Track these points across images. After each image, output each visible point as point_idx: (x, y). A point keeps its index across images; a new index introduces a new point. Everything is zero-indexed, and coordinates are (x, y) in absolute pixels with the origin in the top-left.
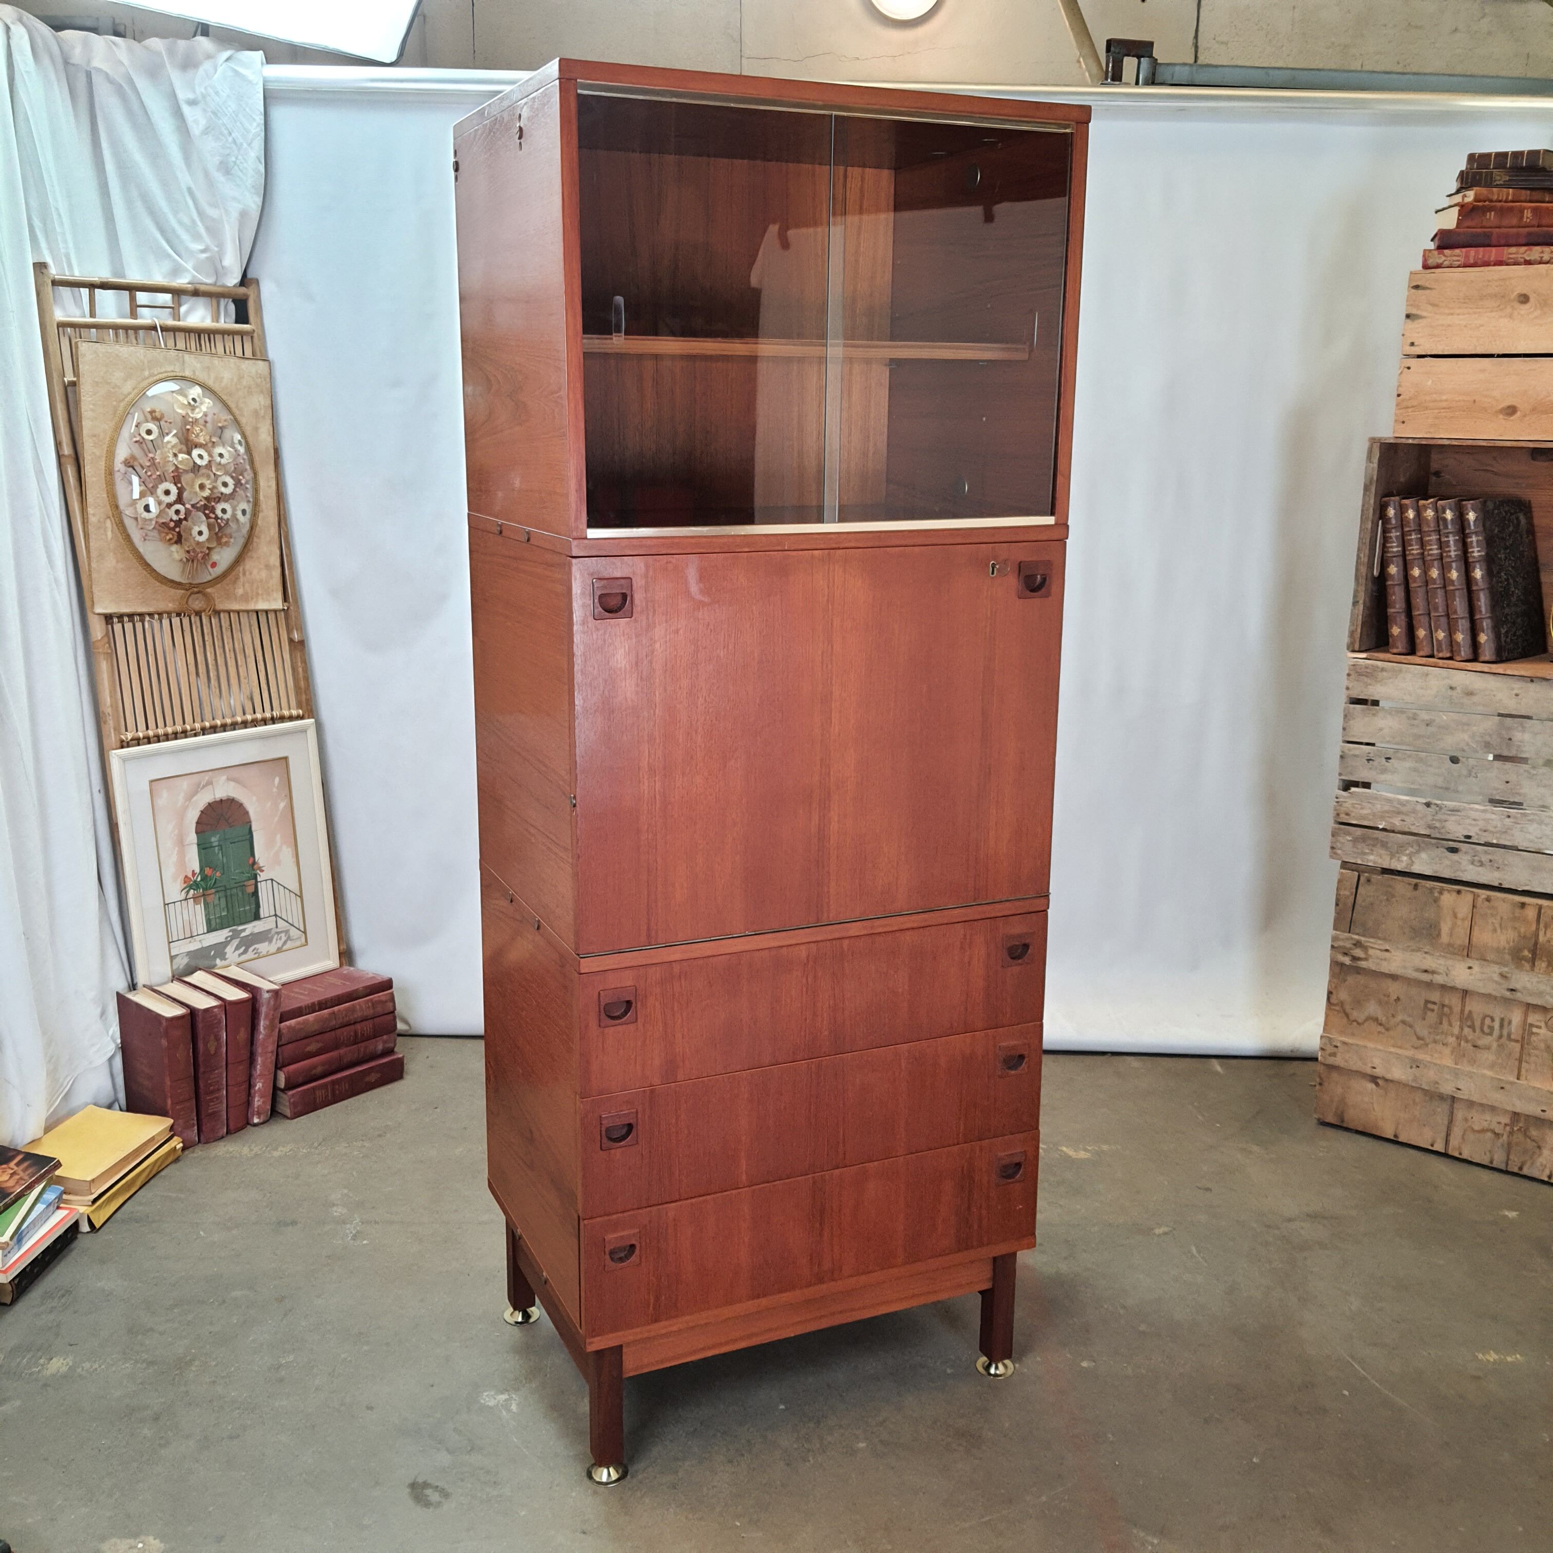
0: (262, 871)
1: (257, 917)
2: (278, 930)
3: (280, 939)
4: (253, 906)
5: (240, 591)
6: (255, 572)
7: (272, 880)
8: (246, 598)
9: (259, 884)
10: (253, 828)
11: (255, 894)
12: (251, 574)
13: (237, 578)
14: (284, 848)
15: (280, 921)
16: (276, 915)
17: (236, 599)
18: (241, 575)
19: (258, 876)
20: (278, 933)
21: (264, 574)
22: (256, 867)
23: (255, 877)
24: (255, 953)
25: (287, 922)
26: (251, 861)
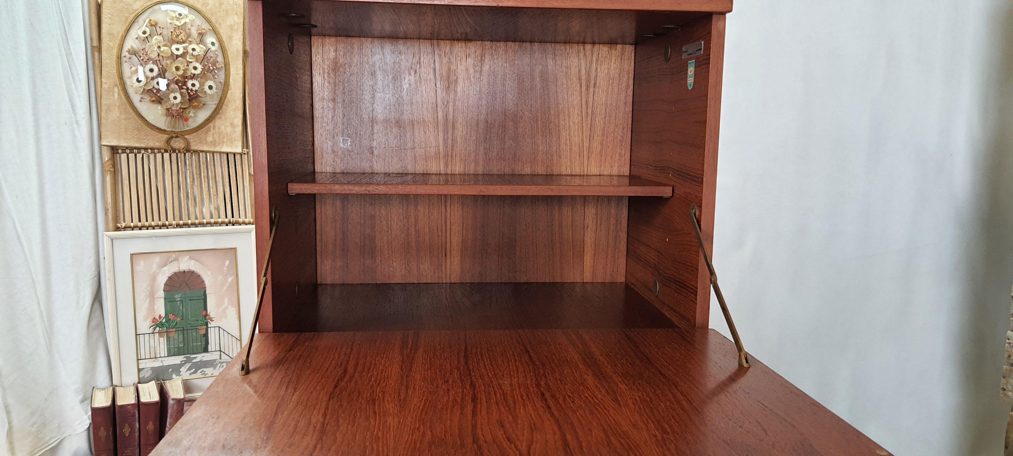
0: (212, 321)
1: (206, 350)
2: (221, 361)
3: (223, 366)
4: (204, 343)
5: (210, 139)
6: (223, 128)
7: (219, 327)
8: (214, 143)
9: (209, 329)
10: (207, 292)
11: (206, 335)
12: (219, 128)
13: (209, 130)
14: (230, 307)
15: (222, 354)
16: (220, 351)
17: (206, 144)
18: (212, 129)
19: (209, 324)
20: (221, 363)
21: (229, 129)
22: (207, 317)
23: (207, 324)
24: (203, 374)
25: (229, 356)
26: (204, 313)
